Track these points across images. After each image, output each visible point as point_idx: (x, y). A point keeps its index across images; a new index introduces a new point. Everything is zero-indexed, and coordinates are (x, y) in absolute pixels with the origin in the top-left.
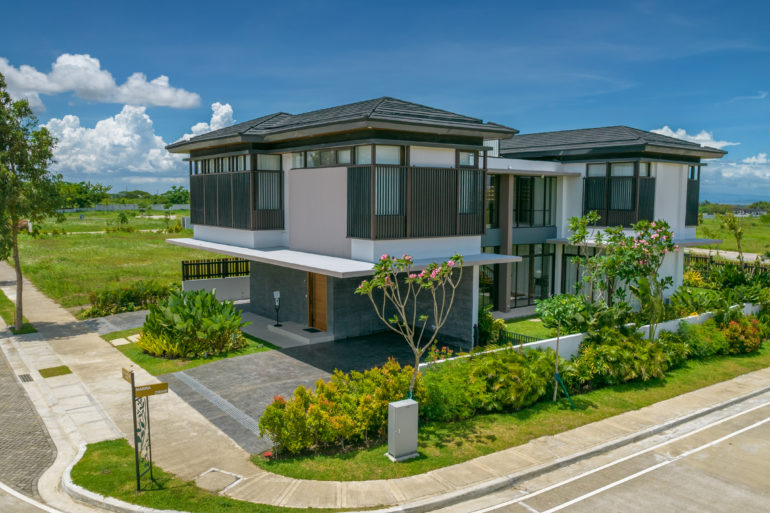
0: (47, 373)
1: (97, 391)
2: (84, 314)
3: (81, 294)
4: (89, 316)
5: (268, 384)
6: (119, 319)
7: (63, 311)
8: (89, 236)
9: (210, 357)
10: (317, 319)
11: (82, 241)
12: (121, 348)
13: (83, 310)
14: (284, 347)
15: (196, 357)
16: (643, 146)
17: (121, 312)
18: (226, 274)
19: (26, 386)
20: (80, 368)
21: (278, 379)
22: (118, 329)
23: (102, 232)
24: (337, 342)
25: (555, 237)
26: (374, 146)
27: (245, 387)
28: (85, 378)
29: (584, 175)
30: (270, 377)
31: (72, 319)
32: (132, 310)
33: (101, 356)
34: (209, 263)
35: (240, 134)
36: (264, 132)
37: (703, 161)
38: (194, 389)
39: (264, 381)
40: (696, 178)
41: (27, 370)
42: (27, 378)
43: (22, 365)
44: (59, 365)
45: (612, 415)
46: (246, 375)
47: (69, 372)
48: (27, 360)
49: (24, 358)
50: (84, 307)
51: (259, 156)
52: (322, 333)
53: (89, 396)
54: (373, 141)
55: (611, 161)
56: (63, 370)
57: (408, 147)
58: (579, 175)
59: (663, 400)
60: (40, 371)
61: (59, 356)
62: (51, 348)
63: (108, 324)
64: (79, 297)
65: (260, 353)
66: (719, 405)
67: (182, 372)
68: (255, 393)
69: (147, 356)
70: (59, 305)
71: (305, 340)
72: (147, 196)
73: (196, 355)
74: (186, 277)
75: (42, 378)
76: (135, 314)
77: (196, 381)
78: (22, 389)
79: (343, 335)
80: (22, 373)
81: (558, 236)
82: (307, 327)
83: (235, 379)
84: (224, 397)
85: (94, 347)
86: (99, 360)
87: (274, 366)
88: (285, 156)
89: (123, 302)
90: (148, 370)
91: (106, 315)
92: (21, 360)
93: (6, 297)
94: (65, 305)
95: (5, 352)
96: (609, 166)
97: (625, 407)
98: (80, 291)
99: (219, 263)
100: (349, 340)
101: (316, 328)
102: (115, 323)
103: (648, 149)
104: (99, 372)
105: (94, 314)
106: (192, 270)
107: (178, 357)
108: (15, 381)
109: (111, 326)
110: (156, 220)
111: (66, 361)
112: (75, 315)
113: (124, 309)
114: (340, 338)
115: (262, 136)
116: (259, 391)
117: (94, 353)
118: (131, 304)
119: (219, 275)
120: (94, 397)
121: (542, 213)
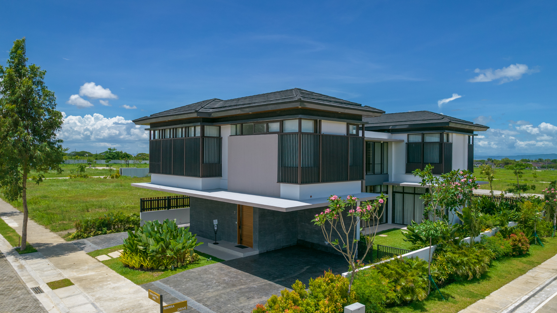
0: (54, 285)
1: (99, 299)
2: (71, 237)
3: (64, 222)
4: (74, 238)
5: (228, 290)
6: (98, 240)
7: (53, 235)
8: (58, 181)
9: (175, 268)
10: (244, 239)
11: (55, 184)
12: (105, 262)
13: (69, 234)
14: (226, 260)
15: (166, 269)
16: (448, 123)
17: (98, 234)
18: (169, 207)
19: (38, 296)
20: (80, 280)
21: (234, 285)
22: (100, 248)
23: (67, 178)
24: (261, 254)
25: (388, 181)
26: (300, 120)
27: (211, 293)
28: (85, 288)
29: (406, 141)
30: (227, 283)
31: (62, 241)
32: (105, 233)
33: (93, 269)
34: (158, 200)
35: (196, 111)
36: (211, 110)
37: (475, 133)
38: (173, 296)
39: (224, 288)
40: (471, 143)
41: (37, 283)
42: (38, 290)
43: (32, 280)
44: (61, 278)
45: (471, 303)
46: (209, 283)
47: (72, 284)
48: (36, 275)
49: (32, 273)
50: (70, 231)
51: (205, 126)
52: (249, 248)
53: (93, 304)
54: (300, 116)
55: (424, 132)
56: (66, 283)
57: (320, 121)
58: (403, 141)
59: (494, 290)
60: (48, 284)
61: (61, 271)
62: (51, 264)
63: (91, 244)
64: (63, 224)
65: (211, 265)
66: (532, 293)
67: (158, 282)
68: (221, 297)
69: (128, 269)
70: (48, 230)
71: (240, 254)
72: (91, 155)
73: (166, 268)
74: (143, 209)
75: (50, 290)
76: (108, 236)
77: (172, 289)
78: (36, 300)
79: (264, 250)
80: (34, 286)
81: (390, 181)
82: (237, 244)
83: (201, 286)
84: (199, 301)
85: (86, 262)
86: (91, 273)
87: (226, 275)
88: (222, 127)
89: (99, 228)
90: (132, 280)
91: (87, 237)
92: (29, 275)
93: (7, 225)
94: (53, 230)
95: (16, 269)
96: (423, 135)
97: (475, 297)
98: (63, 220)
99: (165, 200)
100: (268, 253)
101: (243, 245)
102: (95, 243)
103: (451, 125)
104: (95, 283)
105: (78, 237)
106: (147, 205)
107: (152, 269)
108: (29, 293)
109: (94, 246)
110: (100, 170)
111: (67, 275)
112: (64, 238)
113: (100, 232)
114: (263, 252)
115: (210, 114)
116: (223, 296)
117: (86, 267)
118: (105, 229)
119: (165, 208)
120: (98, 305)
121: (380, 165)
